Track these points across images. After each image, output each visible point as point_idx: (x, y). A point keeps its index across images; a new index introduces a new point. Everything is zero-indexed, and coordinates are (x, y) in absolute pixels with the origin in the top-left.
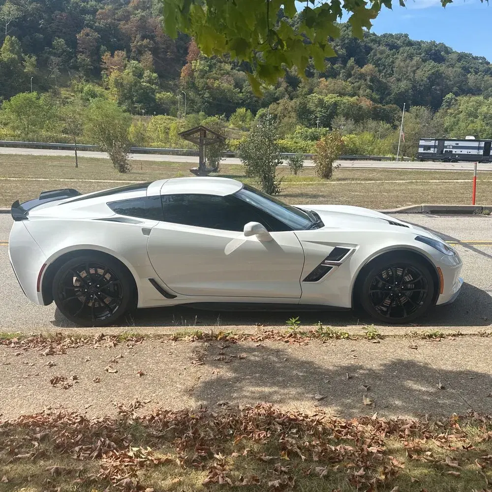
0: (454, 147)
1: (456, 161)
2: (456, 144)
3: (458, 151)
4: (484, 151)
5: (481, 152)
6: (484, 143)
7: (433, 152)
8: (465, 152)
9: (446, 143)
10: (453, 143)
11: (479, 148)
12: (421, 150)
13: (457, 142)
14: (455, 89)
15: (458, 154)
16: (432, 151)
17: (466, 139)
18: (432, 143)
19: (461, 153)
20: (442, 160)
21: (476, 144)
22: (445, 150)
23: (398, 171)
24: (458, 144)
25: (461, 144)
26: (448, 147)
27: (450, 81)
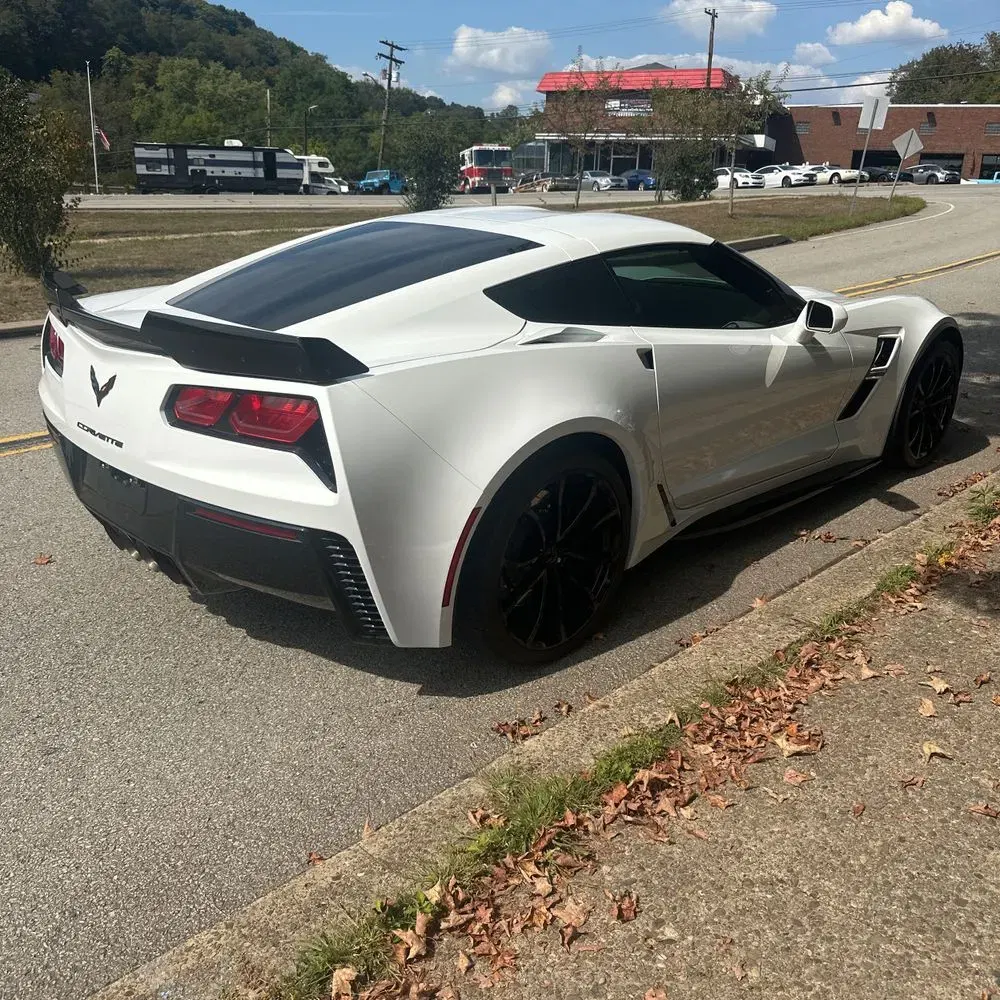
0: (207, 163)
1: (215, 190)
2: (210, 156)
3: (217, 171)
4: (265, 171)
5: (261, 173)
6: (261, 153)
7: (167, 173)
8: (230, 172)
9: (191, 154)
10: (205, 155)
11: (254, 164)
12: (141, 169)
13: (212, 152)
14: (121, 38)
15: (218, 178)
16: (164, 170)
17: (226, 144)
18: (162, 153)
19: (224, 175)
20: (186, 189)
21: (247, 156)
22: (190, 168)
23: (133, 214)
24: (214, 156)
25: (220, 155)
26: (195, 162)
27: (108, 20)
